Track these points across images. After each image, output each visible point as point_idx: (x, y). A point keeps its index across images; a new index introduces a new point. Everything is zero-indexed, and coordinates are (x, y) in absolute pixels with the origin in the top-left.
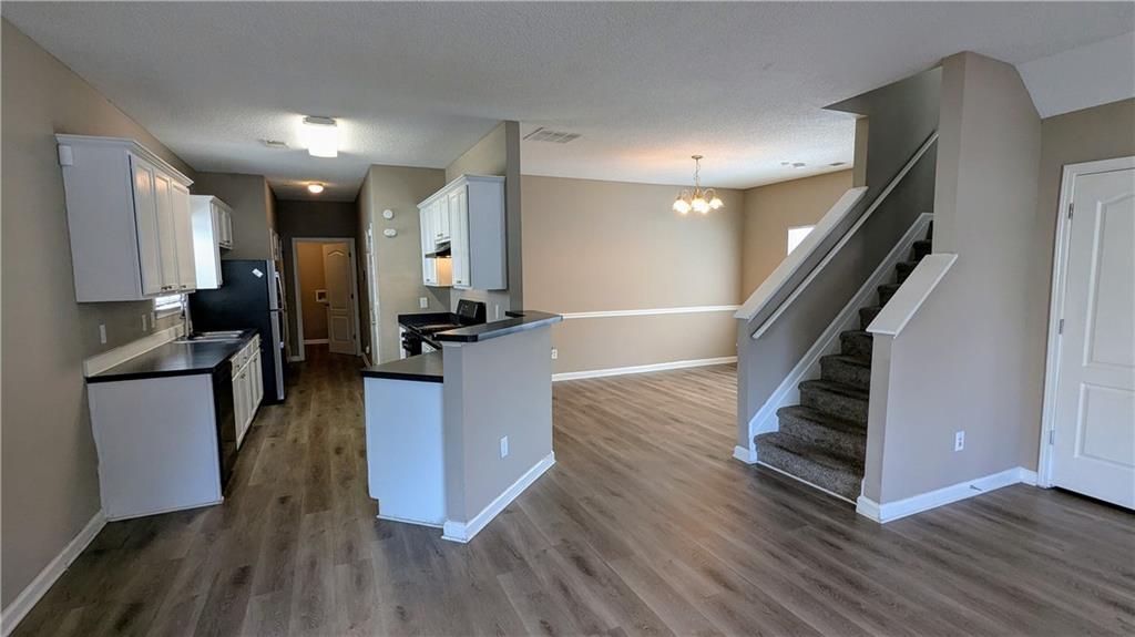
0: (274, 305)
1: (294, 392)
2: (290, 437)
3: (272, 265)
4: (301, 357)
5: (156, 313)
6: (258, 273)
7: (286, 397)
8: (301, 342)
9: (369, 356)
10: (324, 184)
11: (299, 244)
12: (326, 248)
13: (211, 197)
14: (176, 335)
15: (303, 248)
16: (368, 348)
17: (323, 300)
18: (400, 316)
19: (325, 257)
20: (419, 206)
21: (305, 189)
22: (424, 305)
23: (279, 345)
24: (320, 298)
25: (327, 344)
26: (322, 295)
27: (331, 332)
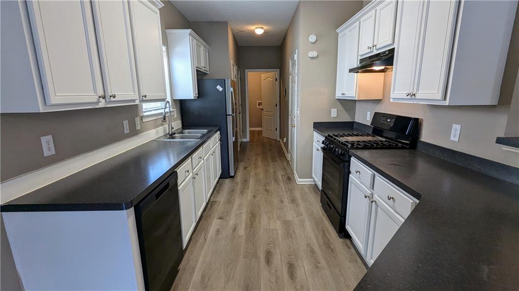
0: (230, 112)
1: (241, 167)
2: (232, 222)
3: (228, 83)
4: (247, 139)
5: (142, 118)
6: (220, 88)
7: (235, 173)
8: (248, 129)
9: (286, 144)
10: (265, 27)
11: (249, 73)
12: (264, 76)
13: (189, 31)
14: (165, 132)
15: (252, 76)
16: (285, 139)
17: (260, 107)
18: (315, 123)
19: (262, 81)
20: (338, 30)
21: (253, 32)
22: (334, 115)
23: (232, 139)
24: (259, 105)
25: (261, 131)
26: (260, 104)
27: (263, 124)
